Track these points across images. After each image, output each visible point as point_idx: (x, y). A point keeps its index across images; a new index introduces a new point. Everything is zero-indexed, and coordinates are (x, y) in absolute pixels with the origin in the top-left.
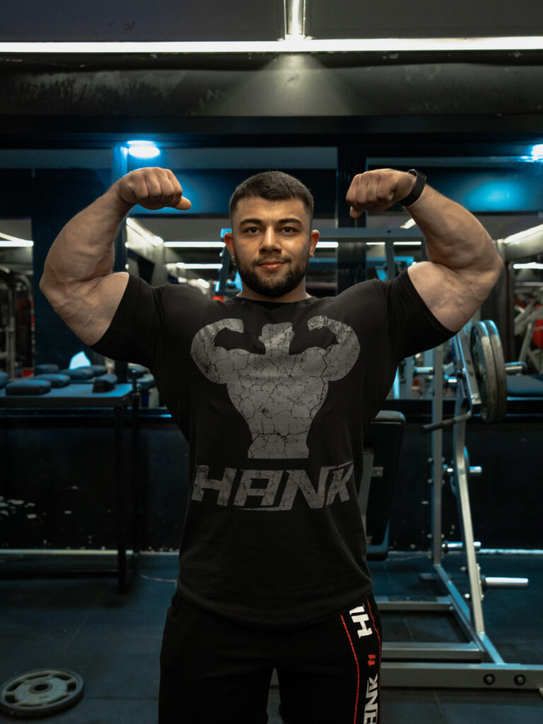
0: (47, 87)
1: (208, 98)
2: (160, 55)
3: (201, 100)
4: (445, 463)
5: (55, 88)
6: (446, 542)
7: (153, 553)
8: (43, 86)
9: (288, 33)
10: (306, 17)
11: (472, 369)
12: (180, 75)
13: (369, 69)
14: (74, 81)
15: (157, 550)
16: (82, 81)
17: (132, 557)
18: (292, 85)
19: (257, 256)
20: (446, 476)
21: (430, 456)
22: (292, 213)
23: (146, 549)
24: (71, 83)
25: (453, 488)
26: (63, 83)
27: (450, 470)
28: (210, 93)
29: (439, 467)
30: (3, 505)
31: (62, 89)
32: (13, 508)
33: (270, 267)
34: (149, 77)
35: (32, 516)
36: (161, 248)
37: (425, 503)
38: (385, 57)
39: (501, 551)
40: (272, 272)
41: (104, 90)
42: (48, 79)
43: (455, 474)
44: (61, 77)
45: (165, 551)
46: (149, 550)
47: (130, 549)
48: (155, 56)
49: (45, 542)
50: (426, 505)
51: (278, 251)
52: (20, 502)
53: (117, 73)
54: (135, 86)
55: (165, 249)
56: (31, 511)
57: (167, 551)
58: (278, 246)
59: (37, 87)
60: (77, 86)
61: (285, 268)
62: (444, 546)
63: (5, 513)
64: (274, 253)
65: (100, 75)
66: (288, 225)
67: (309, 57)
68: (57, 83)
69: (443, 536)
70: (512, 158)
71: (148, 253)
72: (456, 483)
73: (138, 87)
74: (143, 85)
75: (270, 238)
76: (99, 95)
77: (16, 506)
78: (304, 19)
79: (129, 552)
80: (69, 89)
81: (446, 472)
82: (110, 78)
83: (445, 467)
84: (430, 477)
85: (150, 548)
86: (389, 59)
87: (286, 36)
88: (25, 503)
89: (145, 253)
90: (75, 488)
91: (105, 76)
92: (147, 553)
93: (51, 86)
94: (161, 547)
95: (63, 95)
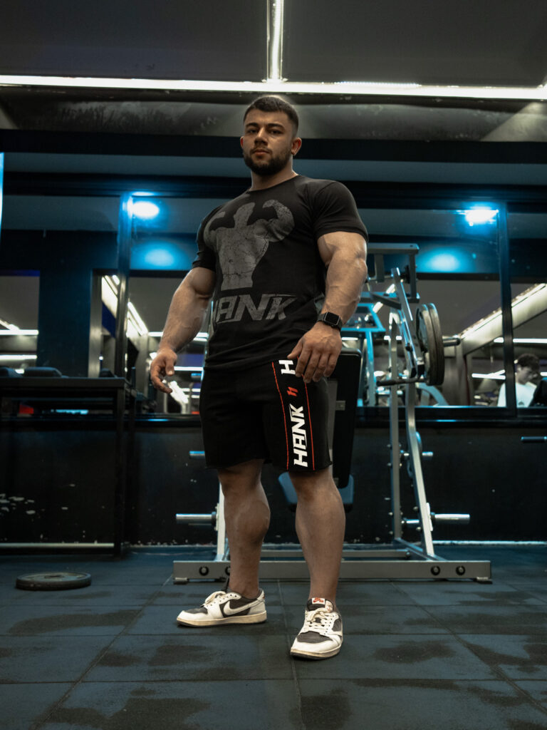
0: (84, 112)
1: (208, 123)
2: (172, 91)
3: (202, 125)
4: (402, 448)
5: (89, 114)
6: (405, 519)
7: (142, 546)
8: (80, 110)
9: (269, 77)
10: (283, 59)
11: (417, 341)
12: (188, 106)
13: (329, 106)
14: (104, 108)
15: (145, 543)
16: (110, 108)
19: (253, 146)
20: (403, 459)
21: (389, 442)
22: (278, 120)
23: (135, 542)
24: (102, 109)
25: (410, 473)
26: (96, 110)
27: (406, 455)
28: (209, 119)
29: (397, 452)
30: (4, 501)
31: (95, 113)
32: (14, 504)
33: (259, 153)
34: (163, 106)
35: (31, 512)
36: (145, 337)
37: (387, 499)
38: (341, 99)
39: (455, 542)
40: (260, 157)
41: (130, 116)
42: (85, 106)
43: (411, 458)
44: (95, 105)
46: (138, 544)
48: (168, 92)
49: (42, 536)
50: (387, 501)
51: (265, 143)
52: (21, 499)
53: (139, 103)
54: (151, 113)
55: (149, 338)
56: (30, 507)
57: (155, 544)
58: (266, 140)
59: (75, 111)
60: (107, 112)
61: (268, 156)
62: (403, 522)
63: (6, 509)
64: (262, 144)
65: (125, 104)
66: (275, 128)
68: (91, 109)
69: (402, 513)
70: (449, 211)
72: (412, 469)
73: (154, 113)
74: (158, 112)
75: (261, 133)
76: (124, 118)
77: (17, 502)
78: (282, 61)
80: (101, 114)
81: (403, 456)
82: (132, 107)
83: (402, 451)
84: (390, 462)
85: (139, 542)
86: (344, 100)
87: (268, 79)
88: (25, 500)
90: (73, 485)
91: (129, 105)
92: (136, 546)
93: (87, 111)
94: (149, 540)
95: (95, 118)
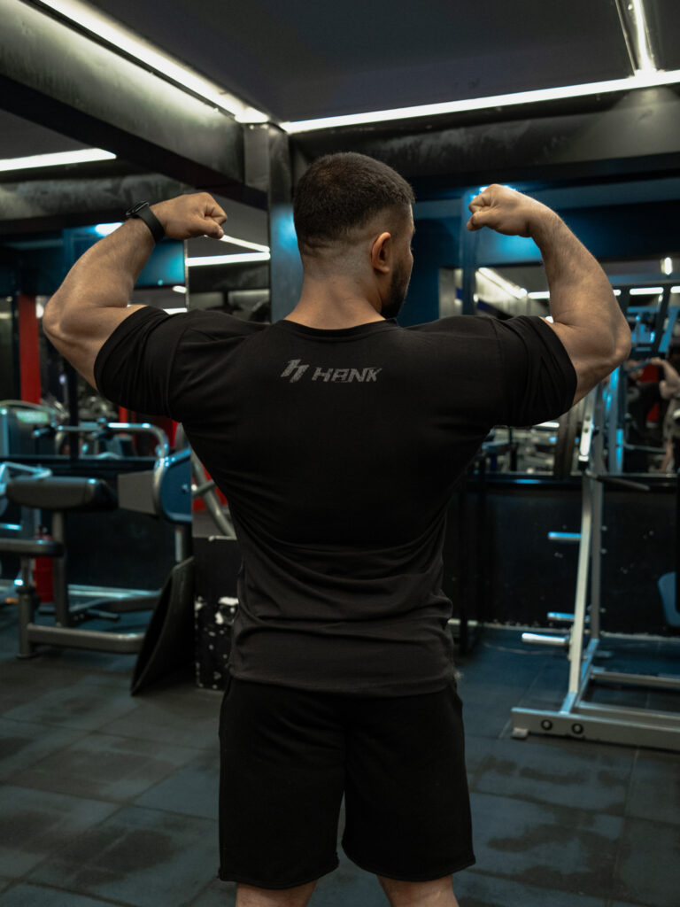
1: (553, 146)
2: (505, 108)
3: (545, 149)
7: (498, 626)
8: (392, 150)
9: (637, 67)
12: (526, 125)
14: (421, 143)
15: (503, 622)
16: (428, 142)
17: (476, 628)
18: (644, 122)
23: (491, 621)
24: (418, 145)
26: (411, 146)
28: (555, 140)
34: (493, 130)
36: (525, 300)
41: (450, 149)
44: (409, 140)
45: (511, 625)
47: (473, 619)
48: (500, 110)
53: (462, 130)
54: (479, 141)
55: (529, 301)
57: (514, 625)
60: (424, 148)
65: (445, 135)
67: (663, 90)
68: (405, 146)
71: (509, 306)
73: (482, 141)
76: (444, 154)
79: (472, 623)
80: (416, 151)
82: (454, 136)
85: (496, 621)
87: (636, 72)
89: (505, 308)
91: (450, 134)
92: (492, 626)
94: (507, 620)
95: (410, 158)
